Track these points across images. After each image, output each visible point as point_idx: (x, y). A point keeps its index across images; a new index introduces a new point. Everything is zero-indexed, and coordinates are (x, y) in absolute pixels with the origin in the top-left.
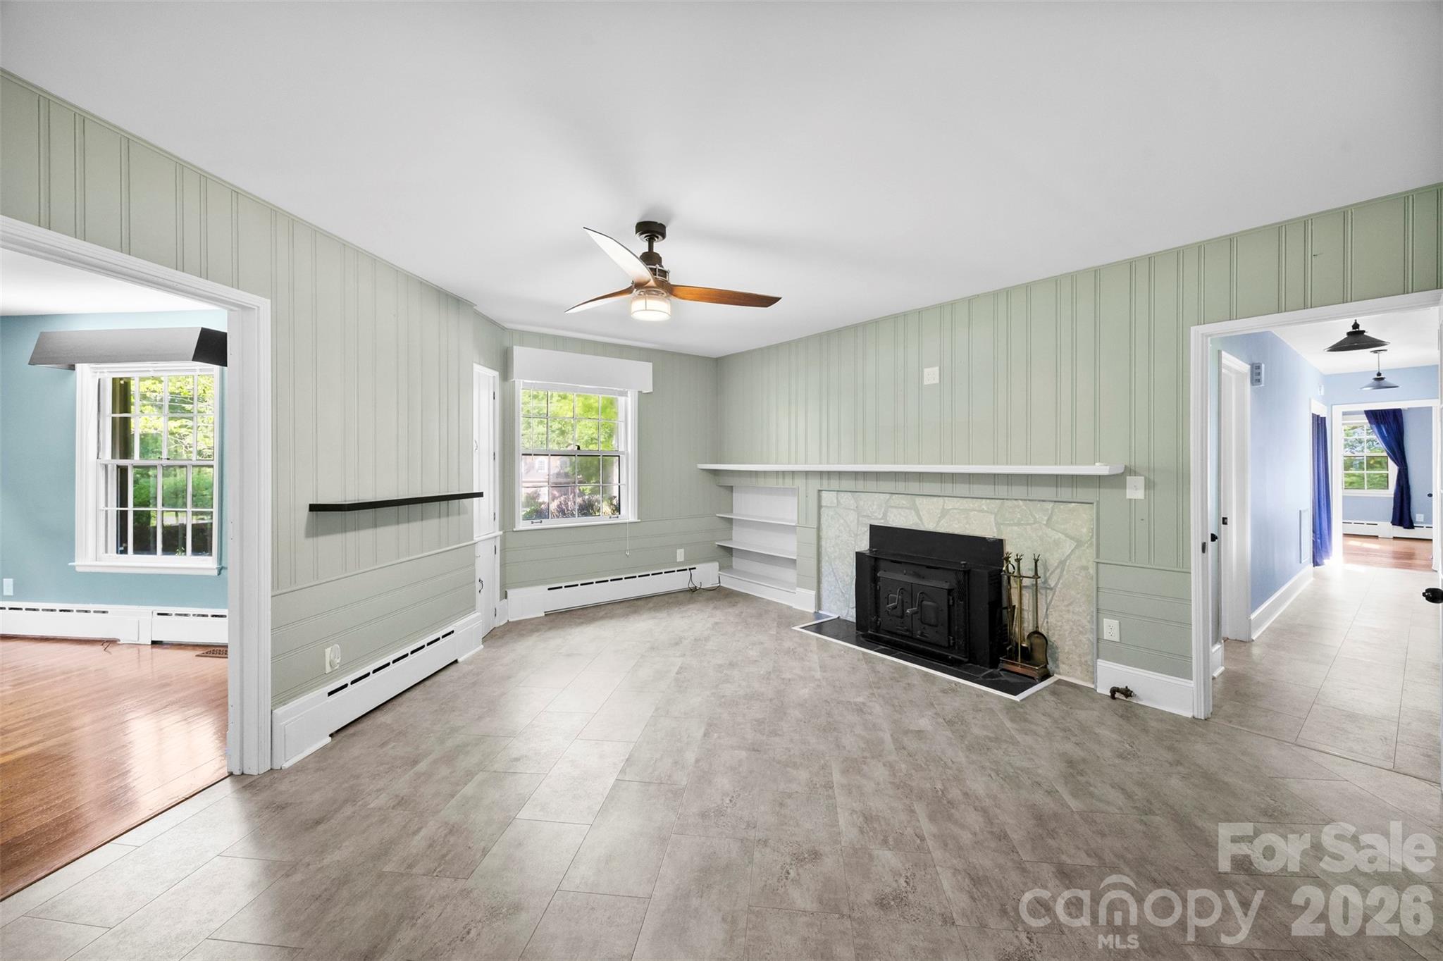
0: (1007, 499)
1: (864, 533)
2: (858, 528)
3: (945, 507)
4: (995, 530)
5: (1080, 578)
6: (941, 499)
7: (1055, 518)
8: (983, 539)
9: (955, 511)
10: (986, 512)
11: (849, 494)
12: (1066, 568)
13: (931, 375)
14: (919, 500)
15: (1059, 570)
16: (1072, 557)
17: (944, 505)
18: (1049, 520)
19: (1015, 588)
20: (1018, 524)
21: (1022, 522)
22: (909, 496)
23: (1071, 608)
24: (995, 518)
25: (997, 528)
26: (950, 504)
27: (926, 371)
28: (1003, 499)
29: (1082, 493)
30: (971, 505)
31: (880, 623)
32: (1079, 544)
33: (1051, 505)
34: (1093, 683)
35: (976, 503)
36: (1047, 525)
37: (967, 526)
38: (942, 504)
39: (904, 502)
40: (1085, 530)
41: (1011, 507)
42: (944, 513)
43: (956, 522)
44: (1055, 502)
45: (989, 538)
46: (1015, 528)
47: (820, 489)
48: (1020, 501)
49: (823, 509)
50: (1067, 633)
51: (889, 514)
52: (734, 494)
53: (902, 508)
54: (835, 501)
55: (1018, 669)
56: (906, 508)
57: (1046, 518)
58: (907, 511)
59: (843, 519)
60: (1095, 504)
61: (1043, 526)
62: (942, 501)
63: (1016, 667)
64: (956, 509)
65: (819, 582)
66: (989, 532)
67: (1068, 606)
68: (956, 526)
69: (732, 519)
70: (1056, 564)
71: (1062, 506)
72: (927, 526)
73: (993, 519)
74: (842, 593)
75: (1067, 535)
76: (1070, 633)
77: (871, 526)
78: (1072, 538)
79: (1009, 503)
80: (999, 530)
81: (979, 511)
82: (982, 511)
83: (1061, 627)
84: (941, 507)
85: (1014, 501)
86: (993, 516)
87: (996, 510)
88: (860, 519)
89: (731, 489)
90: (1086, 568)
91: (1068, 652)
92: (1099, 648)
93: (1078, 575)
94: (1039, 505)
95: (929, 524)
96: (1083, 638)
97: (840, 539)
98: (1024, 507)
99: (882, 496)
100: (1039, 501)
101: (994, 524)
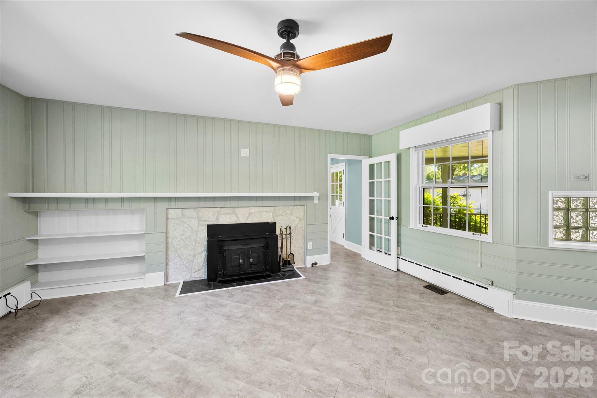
0: (277, 206)
1: (203, 230)
2: (198, 228)
3: (251, 212)
4: (272, 219)
5: (300, 231)
6: (249, 208)
7: (293, 212)
8: (268, 223)
9: (255, 213)
10: (269, 212)
11: (192, 209)
12: (296, 229)
13: (245, 152)
14: (236, 210)
15: (294, 230)
16: (298, 224)
17: (250, 211)
18: (291, 212)
19: (279, 240)
20: (281, 216)
21: (282, 214)
22: (232, 208)
23: (298, 242)
24: (272, 214)
25: (273, 218)
26: (253, 210)
27: (242, 150)
28: (275, 206)
29: (302, 202)
30: (263, 210)
31: (226, 273)
32: (300, 219)
33: (292, 207)
34: (304, 265)
35: (265, 209)
36: (291, 215)
37: (261, 219)
38: (249, 210)
39: (229, 211)
40: (302, 215)
41: (278, 209)
42: (250, 214)
43: (256, 217)
44: (293, 206)
45: (270, 222)
46: (280, 217)
47: (167, 208)
48: (282, 207)
49: (169, 220)
50: (297, 251)
51: (219, 218)
52: (39, 218)
53: (228, 214)
54: (181, 214)
55: (287, 269)
56: (230, 214)
57: (290, 212)
58: (230, 215)
59: (187, 224)
60: (306, 206)
61: (290, 215)
62: (249, 209)
63: (286, 269)
64: (256, 212)
65: (167, 265)
66: (270, 220)
67: (297, 242)
68: (256, 219)
69: (38, 240)
70: (294, 228)
71: (295, 207)
72: (241, 221)
73: (271, 215)
74: (186, 266)
75: (296, 217)
76: (298, 251)
77: (208, 225)
78: (298, 218)
79: (278, 208)
80: (274, 218)
81: (266, 212)
82: (267, 212)
83: (295, 249)
84: (249, 212)
85: (279, 207)
86: (272, 213)
87: (273, 211)
88: (200, 222)
89: (36, 214)
90: (302, 227)
91: (297, 258)
92: (307, 253)
93: (300, 230)
94: (288, 207)
95: (243, 220)
96: (301, 251)
97: (184, 235)
98: (283, 209)
99: (215, 209)
100: (288, 206)
101: (272, 216)
